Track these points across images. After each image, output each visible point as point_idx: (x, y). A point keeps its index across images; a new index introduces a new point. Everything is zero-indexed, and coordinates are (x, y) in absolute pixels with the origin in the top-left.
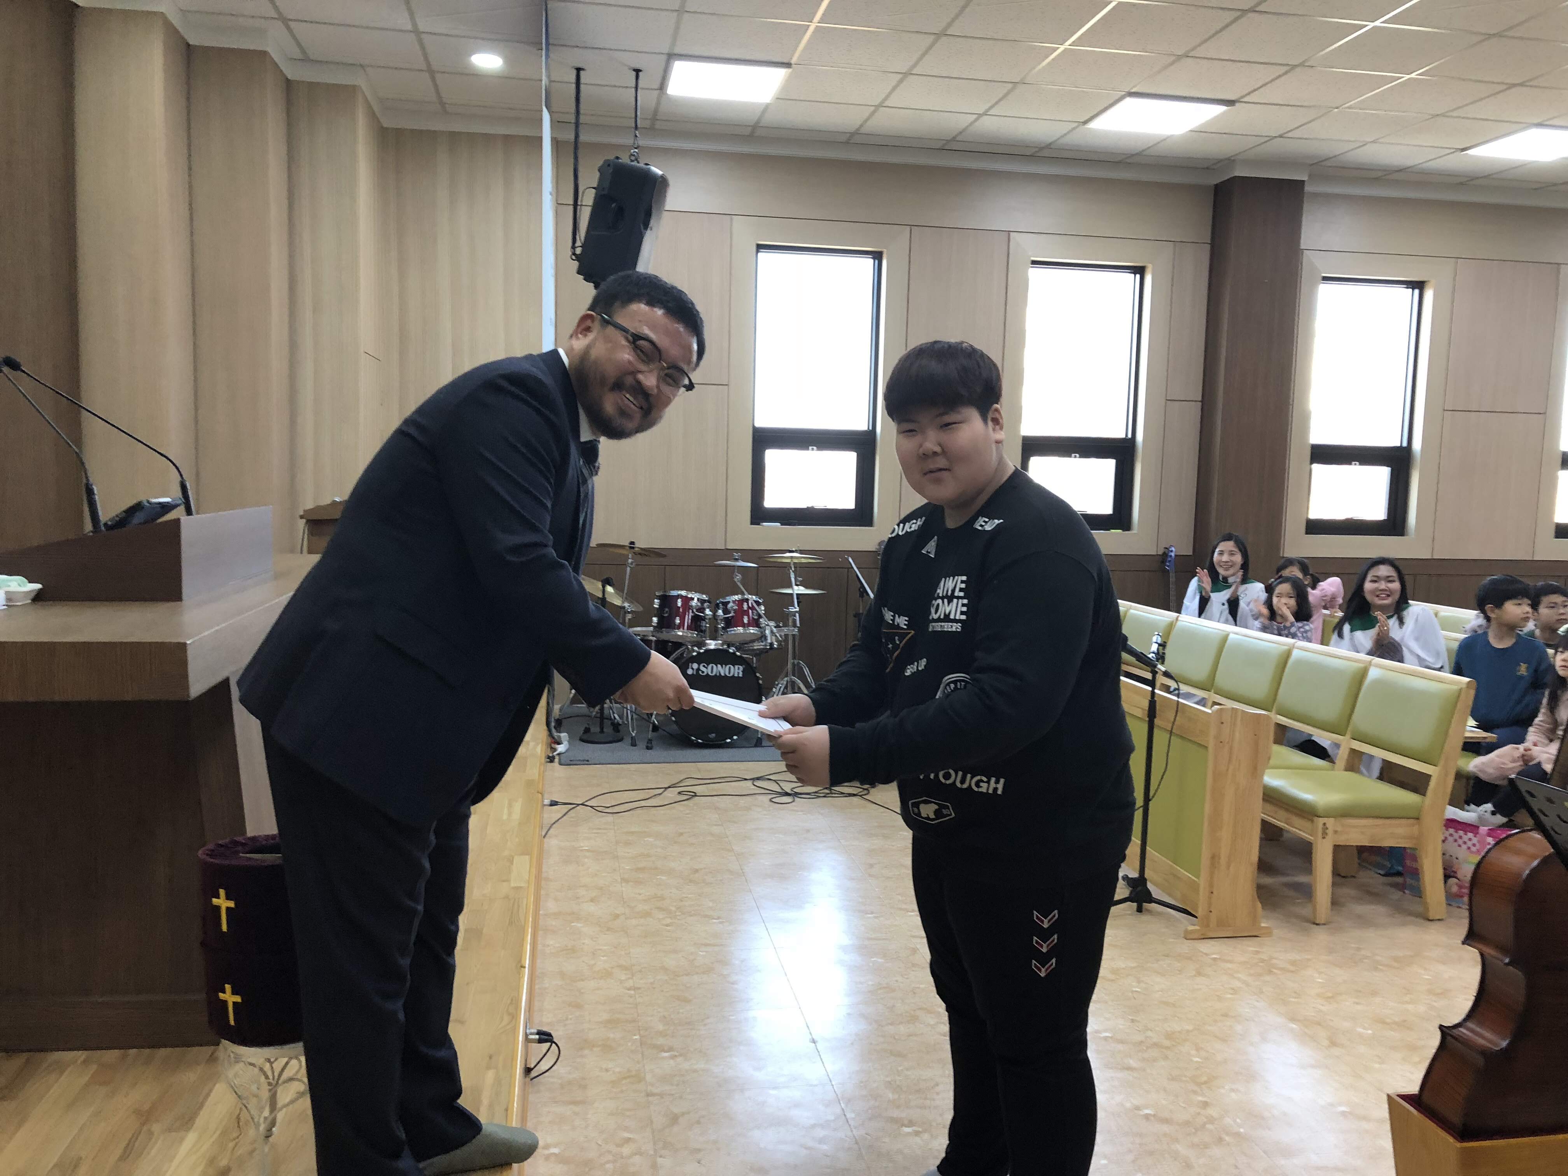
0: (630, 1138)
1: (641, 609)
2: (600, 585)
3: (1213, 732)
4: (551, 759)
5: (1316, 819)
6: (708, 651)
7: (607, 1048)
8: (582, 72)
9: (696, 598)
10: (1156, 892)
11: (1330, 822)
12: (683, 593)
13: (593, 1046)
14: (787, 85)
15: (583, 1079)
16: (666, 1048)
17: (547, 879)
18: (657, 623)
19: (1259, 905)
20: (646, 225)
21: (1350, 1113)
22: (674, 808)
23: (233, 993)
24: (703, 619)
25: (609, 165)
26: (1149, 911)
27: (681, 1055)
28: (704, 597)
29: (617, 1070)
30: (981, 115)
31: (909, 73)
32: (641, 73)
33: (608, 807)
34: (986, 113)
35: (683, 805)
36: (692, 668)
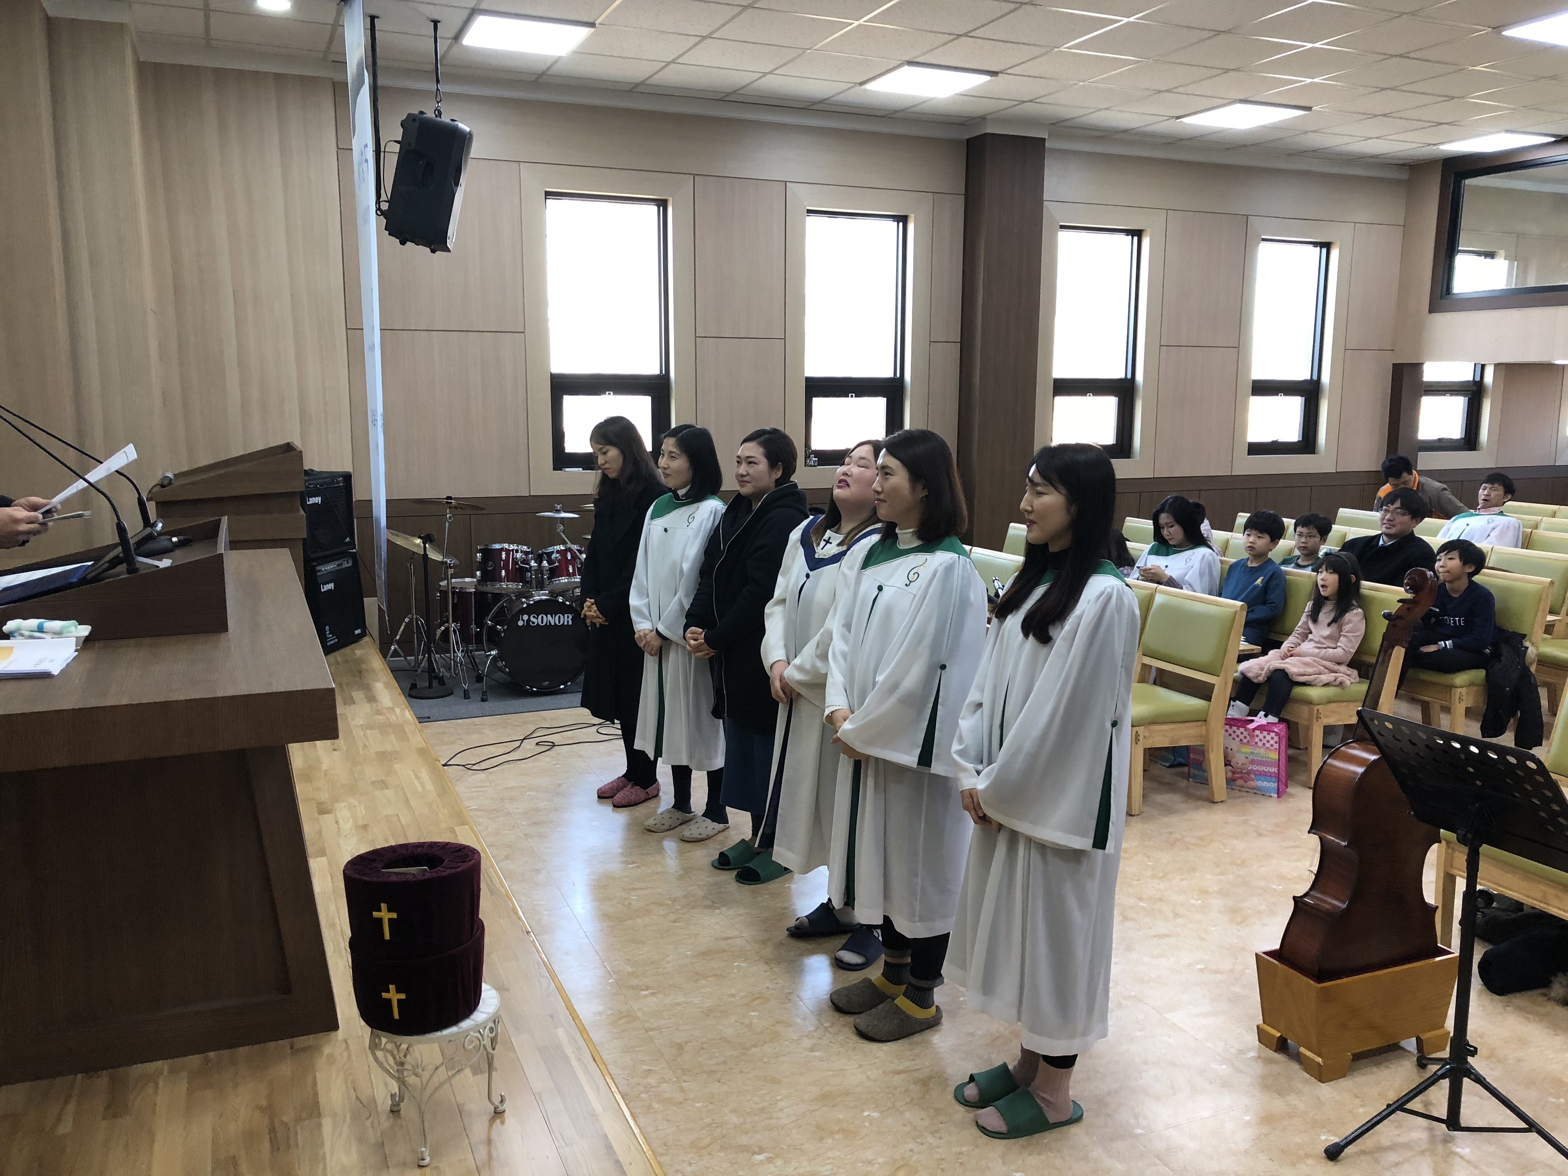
0: (650, 1070)
1: (460, 562)
2: (421, 542)
6: (536, 602)
8: (377, 20)
9: (518, 550)
11: (1141, 730)
12: (506, 546)
14: (588, 40)
16: (644, 988)
18: (481, 577)
20: (455, 182)
21: (1206, 968)
22: (539, 759)
23: (398, 992)
24: (528, 570)
25: (412, 119)
27: (659, 992)
28: (525, 548)
30: (765, 74)
31: (709, 36)
32: (438, 24)
33: (474, 764)
34: (771, 73)
35: (547, 756)
36: (523, 620)
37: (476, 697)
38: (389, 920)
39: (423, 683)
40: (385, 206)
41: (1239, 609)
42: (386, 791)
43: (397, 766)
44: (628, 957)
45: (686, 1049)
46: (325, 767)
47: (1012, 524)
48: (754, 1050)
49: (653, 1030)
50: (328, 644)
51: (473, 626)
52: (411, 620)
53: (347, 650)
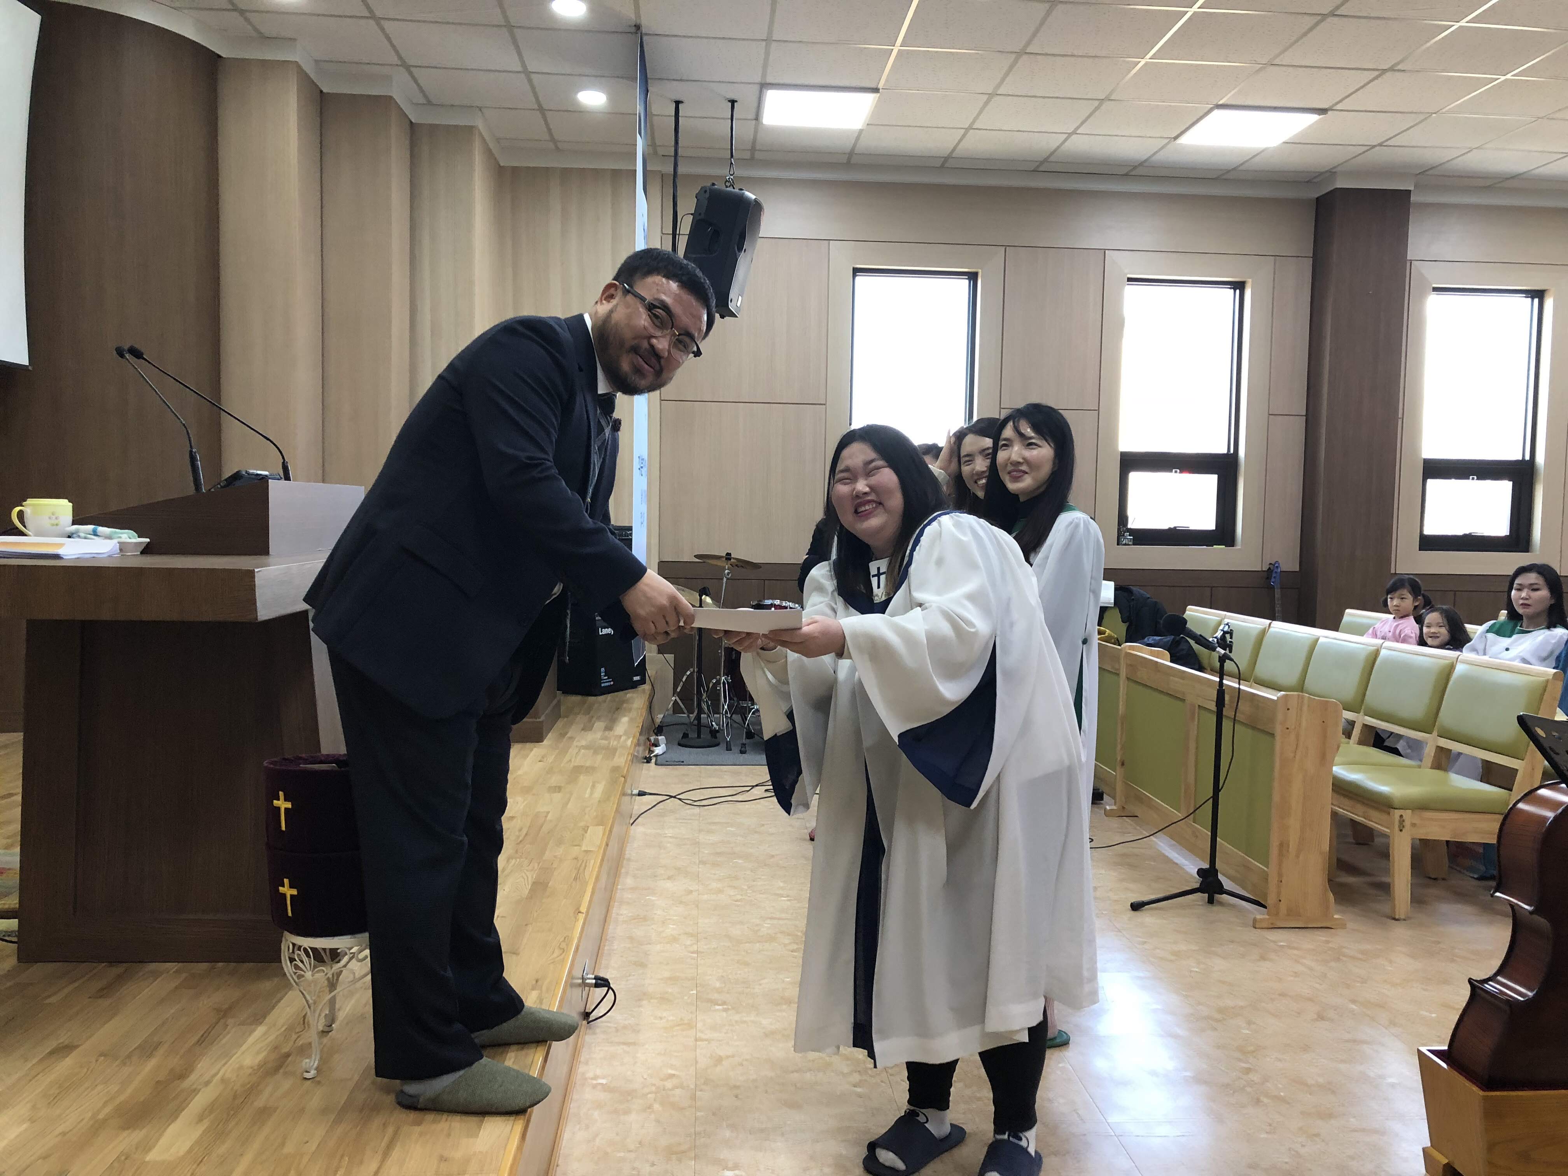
0: (674, 1075)
2: (697, 594)
3: (1280, 717)
4: (648, 760)
5: (1392, 809)
7: (664, 999)
8: (680, 106)
10: (1227, 884)
11: (1407, 815)
12: (777, 603)
13: (651, 998)
14: (878, 109)
16: (720, 1002)
17: (629, 860)
19: (1331, 896)
20: (740, 248)
22: (758, 803)
23: (291, 887)
25: (706, 192)
26: (1221, 904)
27: (733, 1009)
29: (671, 1018)
30: (1069, 135)
31: (995, 93)
32: (735, 104)
34: (1074, 132)
37: (736, 749)
38: (287, 810)
39: (693, 735)
41: (1551, 677)
42: (556, 794)
43: (582, 777)
44: (725, 974)
47: (1348, 611)
50: (603, 685)
52: (692, 673)
53: (621, 693)
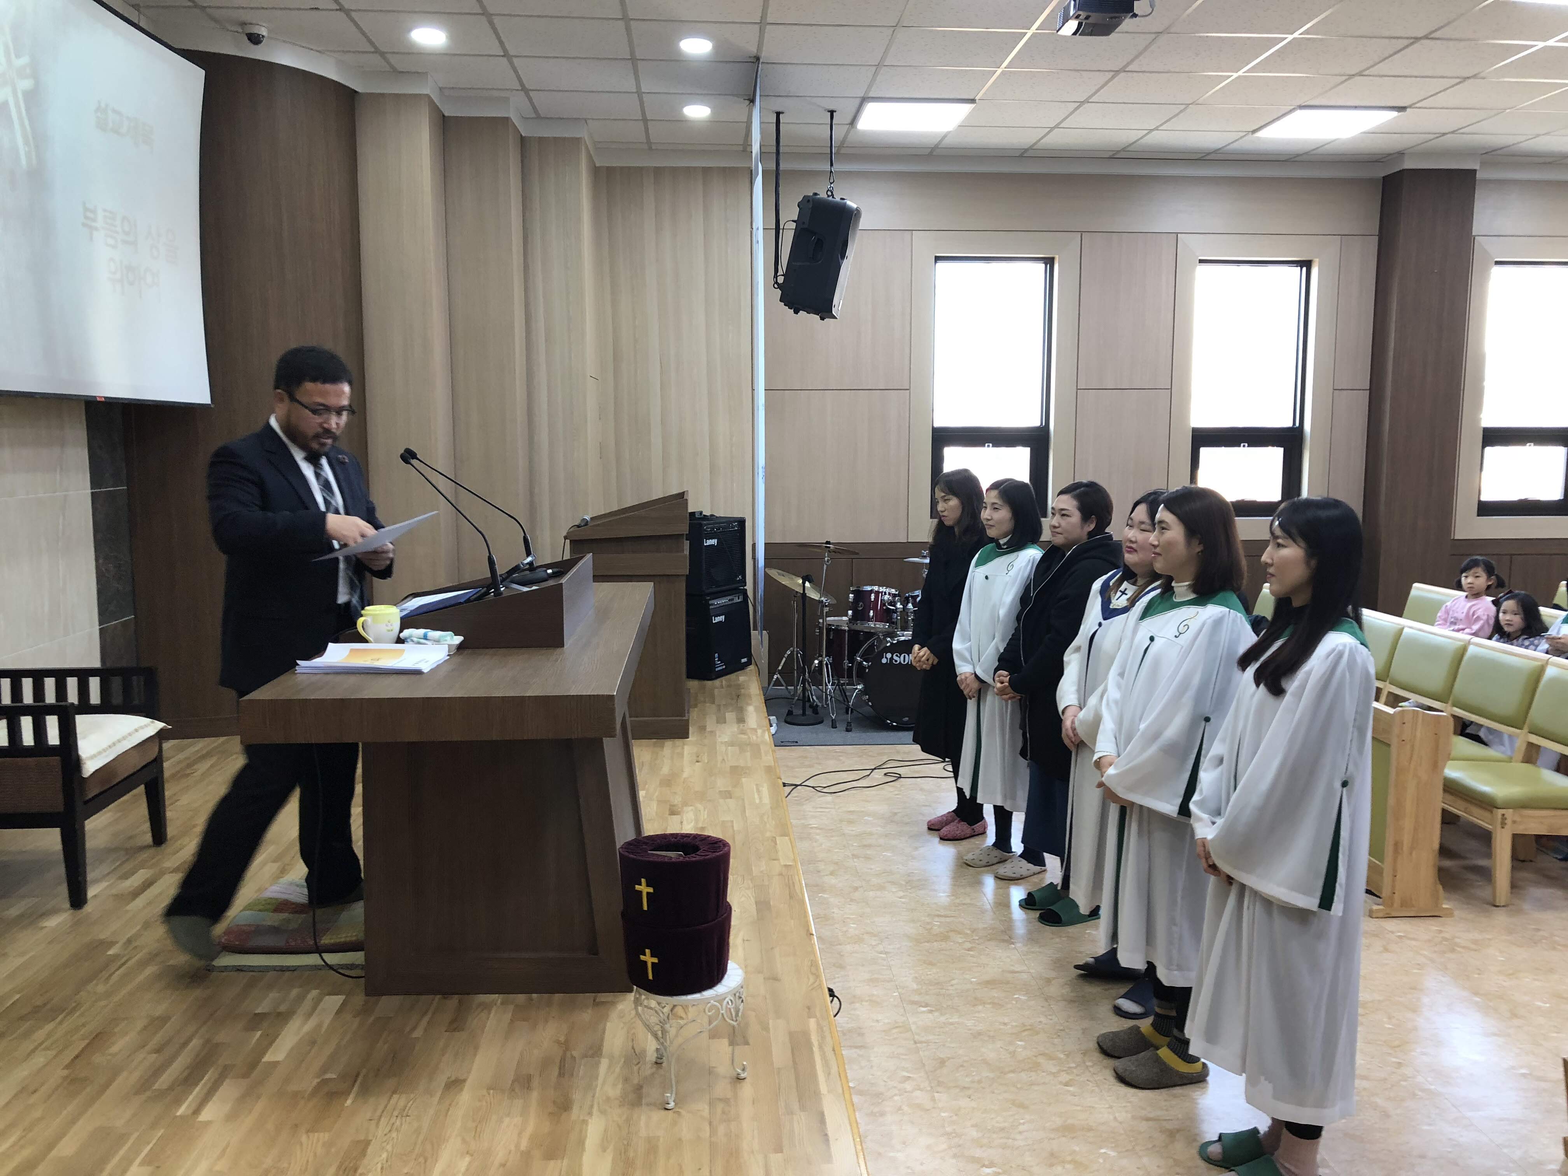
0: (909, 1077)
1: (835, 602)
2: (800, 581)
3: (1396, 730)
5: (1495, 809)
6: (899, 641)
7: (874, 1002)
8: (782, 115)
9: (887, 593)
11: (1509, 813)
12: (876, 588)
13: (861, 1001)
14: (971, 116)
15: (860, 1028)
16: (923, 1004)
18: (852, 616)
19: (1440, 887)
20: (843, 256)
21: (1530, 1074)
22: (883, 789)
23: (652, 956)
24: (895, 611)
25: (808, 201)
27: (937, 1010)
28: (893, 591)
29: (886, 1021)
30: (1151, 130)
31: (1087, 101)
32: (835, 113)
33: (825, 787)
34: (1156, 129)
35: (893, 786)
36: (886, 658)
37: (842, 726)
38: (648, 893)
39: (798, 711)
40: (781, 280)
42: (729, 800)
43: (744, 780)
44: (917, 975)
45: (947, 1064)
46: (685, 775)
47: (1416, 585)
48: (1012, 1075)
49: (921, 1042)
50: (717, 670)
51: (846, 661)
52: (792, 652)
53: (732, 676)
